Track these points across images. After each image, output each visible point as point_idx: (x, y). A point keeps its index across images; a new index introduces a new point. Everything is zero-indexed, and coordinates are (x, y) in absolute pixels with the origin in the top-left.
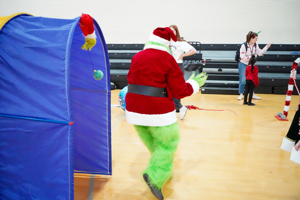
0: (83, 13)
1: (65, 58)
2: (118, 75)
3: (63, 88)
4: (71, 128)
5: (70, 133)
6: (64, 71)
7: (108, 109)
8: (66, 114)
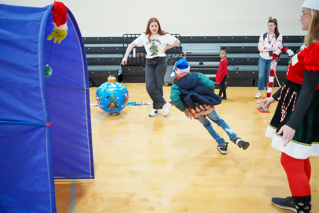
0: (55, 1)
1: (38, 52)
2: (93, 71)
3: (37, 86)
4: (49, 129)
5: (47, 136)
6: (38, 66)
7: (87, 108)
8: (42, 114)
